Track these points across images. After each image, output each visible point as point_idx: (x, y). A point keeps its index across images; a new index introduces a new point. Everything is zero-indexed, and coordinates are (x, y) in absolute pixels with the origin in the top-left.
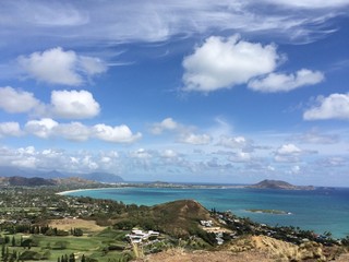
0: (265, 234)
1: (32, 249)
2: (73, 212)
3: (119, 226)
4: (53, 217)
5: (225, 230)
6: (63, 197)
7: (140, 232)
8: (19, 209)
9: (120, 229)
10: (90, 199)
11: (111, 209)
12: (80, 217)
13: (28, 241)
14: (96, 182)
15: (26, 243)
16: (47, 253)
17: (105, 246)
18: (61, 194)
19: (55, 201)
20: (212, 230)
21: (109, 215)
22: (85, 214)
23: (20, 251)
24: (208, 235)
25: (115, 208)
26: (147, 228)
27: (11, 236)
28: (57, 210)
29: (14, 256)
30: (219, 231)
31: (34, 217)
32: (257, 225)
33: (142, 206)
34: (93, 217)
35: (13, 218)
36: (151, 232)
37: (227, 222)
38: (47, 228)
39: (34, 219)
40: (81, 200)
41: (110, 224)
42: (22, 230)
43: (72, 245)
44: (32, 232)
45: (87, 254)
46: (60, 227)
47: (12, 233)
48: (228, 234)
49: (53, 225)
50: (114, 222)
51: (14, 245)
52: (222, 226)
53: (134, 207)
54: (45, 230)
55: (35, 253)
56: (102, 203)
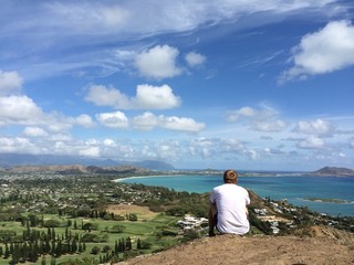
0: (325, 224)
1: (92, 232)
2: (127, 198)
3: (172, 213)
4: (110, 202)
5: (281, 219)
6: (118, 184)
7: (192, 219)
8: (79, 195)
9: (173, 215)
10: (143, 186)
11: (163, 196)
12: (134, 203)
13: (89, 225)
14: (148, 170)
15: (86, 227)
16: (106, 236)
17: (158, 231)
18: (116, 181)
19: (111, 187)
20: (266, 218)
21: (162, 202)
22: (139, 200)
23: (82, 233)
24: (262, 223)
25: (167, 195)
26: (199, 216)
27: (73, 220)
28: (113, 196)
29: (76, 238)
30: (274, 220)
31: (93, 203)
32: (316, 215)
33: (193, 194)
34: (146, 203)
35: (74, 203)
36: (203, 219)
37: (284, 210)
38: (105, 213)
39: (92, 204)
40: (135, 187)
41: (162, 210)
42: (82, 214)
43: (128, 229)
44: (92, 216)
45: (142, 238)
46: (116, 212)
47: (74, 217)
48: (284, 224)
49: (110, 210)
50: (166, 208)
51: (76, 228)
52: (278, 215)
53: (186, 194)
54: (103, 215)
55: (95, 236)
56: (155, 190)
